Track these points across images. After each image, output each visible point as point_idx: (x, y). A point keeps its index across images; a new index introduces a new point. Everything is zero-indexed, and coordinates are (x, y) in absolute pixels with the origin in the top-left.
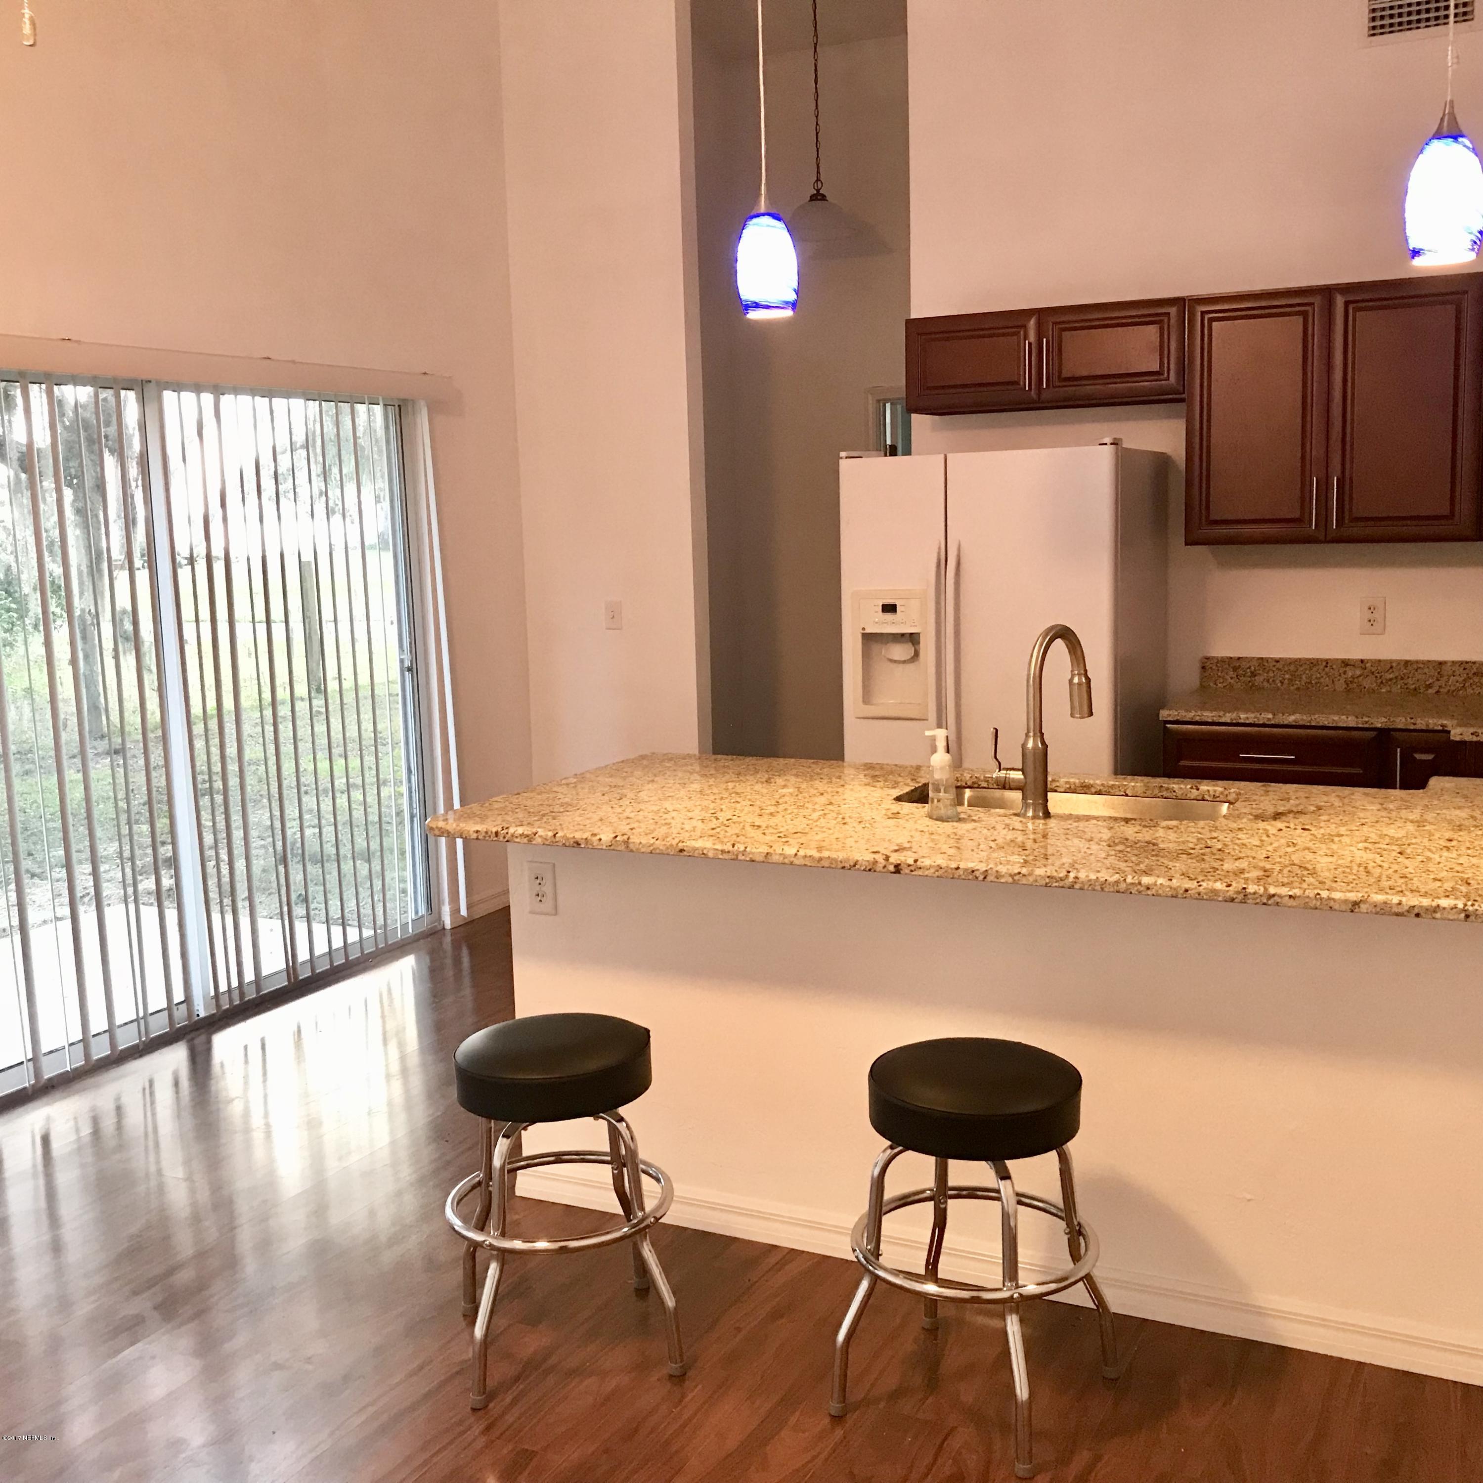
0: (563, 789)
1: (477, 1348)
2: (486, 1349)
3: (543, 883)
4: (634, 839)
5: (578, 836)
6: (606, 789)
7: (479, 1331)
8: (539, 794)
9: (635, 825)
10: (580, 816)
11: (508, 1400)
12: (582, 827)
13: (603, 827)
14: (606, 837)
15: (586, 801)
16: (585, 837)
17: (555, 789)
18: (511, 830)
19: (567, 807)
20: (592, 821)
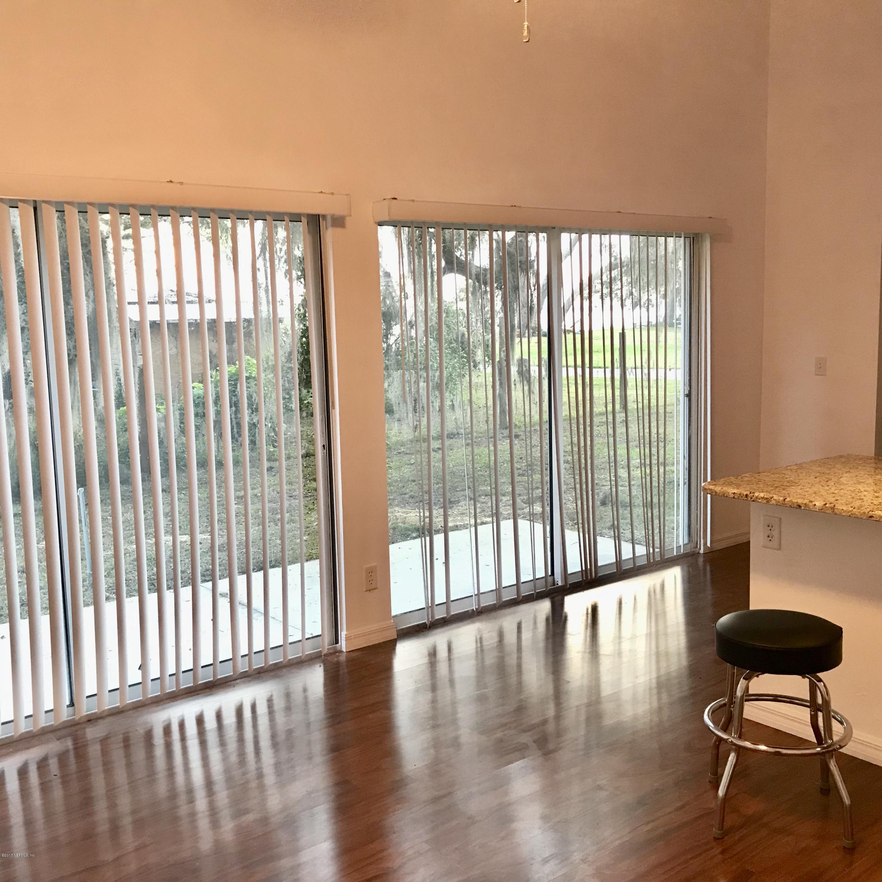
0: (789, 473)
1: (719, 803)
2: (724, 804)
3: (772, 529)
4: (839, 507)
5: (800, 501)
6: (818, 474)
7: (721, 792)
8: (772, 474)
9: (839, 498)
10: (801, 489)
11: (736, 838)
12: (802, 496)
13: (817, 497)
14: (819, 504)
15: (804, 480)
16: (804, 503)
17: (783, 472)
18: (756, 494)
19: (792, 483)
20: (809, 493)
